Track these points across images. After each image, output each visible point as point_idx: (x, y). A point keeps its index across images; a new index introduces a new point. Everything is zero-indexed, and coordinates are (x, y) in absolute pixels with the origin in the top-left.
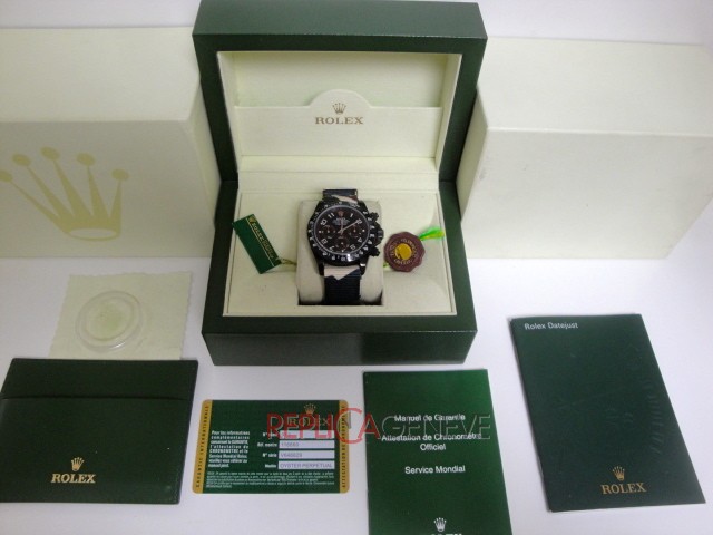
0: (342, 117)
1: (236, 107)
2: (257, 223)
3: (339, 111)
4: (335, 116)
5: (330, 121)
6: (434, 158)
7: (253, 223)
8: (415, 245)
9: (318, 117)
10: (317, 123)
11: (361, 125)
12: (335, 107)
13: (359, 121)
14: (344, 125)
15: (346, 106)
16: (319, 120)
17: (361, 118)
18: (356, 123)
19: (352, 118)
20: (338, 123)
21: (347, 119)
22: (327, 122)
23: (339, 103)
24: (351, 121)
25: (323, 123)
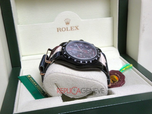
0: (69, 27)
1: (18, 26)
2: (32, 78)
3: (68, 23)
4: (66, 26)
5: (64, 29)
6: (113, 46)
7: (30, 78)
8: (118, 74)
9: (58, 27)
10: (58, 31)
11: (78, 30)
12: (65, 21)
13: (77, 28)
14: (70, 31)
15: (70, 20)
16: (59, 30)
17: (78, 26)
18: (76, 30)
19: (74, 27)
20: (67, 30)
21: (71, 27)
22: (62, 30)
23: (67, 19)
24: (73, 28)
25: (61, 31)
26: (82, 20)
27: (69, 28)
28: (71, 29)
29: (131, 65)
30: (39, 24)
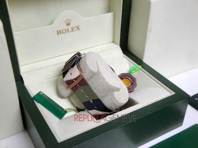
0: (70, 28)
3: (68, 24)
4: (66, 27)
5: (64, 31)
6: (113, 42)
7: (43, 95)
8: (129, 77)
9: (58, 30)
10: (58, 34)
11: (79, 30)
12: (66, 22)
13: (78, 28)
14: (71, 32)
15: (71, 20)
16: (59, 32)
17: (79, 26)
18: (77, 30)
19: (75, 27)
20: (68, 32)
21: (72, 28)
22: (63, 33)
23: (68, 20)
24: (74, 29)
25: (61, 33)
26: (83, 19)
27: (70, 30)
28: (72, 29)
29: (140, 67)
30: (37, 29)
